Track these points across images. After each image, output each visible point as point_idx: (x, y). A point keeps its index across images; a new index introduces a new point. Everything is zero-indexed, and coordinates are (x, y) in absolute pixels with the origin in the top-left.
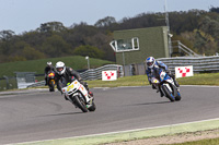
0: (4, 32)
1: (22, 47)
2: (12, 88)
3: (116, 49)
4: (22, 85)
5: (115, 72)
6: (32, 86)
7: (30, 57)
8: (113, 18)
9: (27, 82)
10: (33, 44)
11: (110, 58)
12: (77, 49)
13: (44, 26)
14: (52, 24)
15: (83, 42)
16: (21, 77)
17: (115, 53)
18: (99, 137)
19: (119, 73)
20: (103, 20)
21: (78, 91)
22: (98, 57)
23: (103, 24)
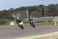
5: (14, 23)
8: (13, 8)
12: (4, 17)
15: (5, 15)
17: (14, 18)
20: (10, 9)
23: (10, 10)
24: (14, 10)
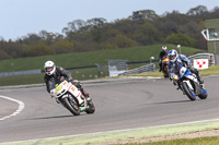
0: (96, 20)
1: (114, 35)
2: (104, 76)
3: (207, 37)
4: (114, 73)
5: (207, 61)
6: (124, 74)
7: (122, 45)
8: (204, 7)
9: (119, 70)
10: (125, 32)
11: (202, 46)
13: (136, 13)
14: (144, 12)
15: (175, 31)
16: (112, 65)
17: (207, 41)
18: (190, 125)
19: (210, 61)
20: (195, 9)
21: (68, 93)
22: (190, 46)
23: (195, 13)
24: (207, 12)
